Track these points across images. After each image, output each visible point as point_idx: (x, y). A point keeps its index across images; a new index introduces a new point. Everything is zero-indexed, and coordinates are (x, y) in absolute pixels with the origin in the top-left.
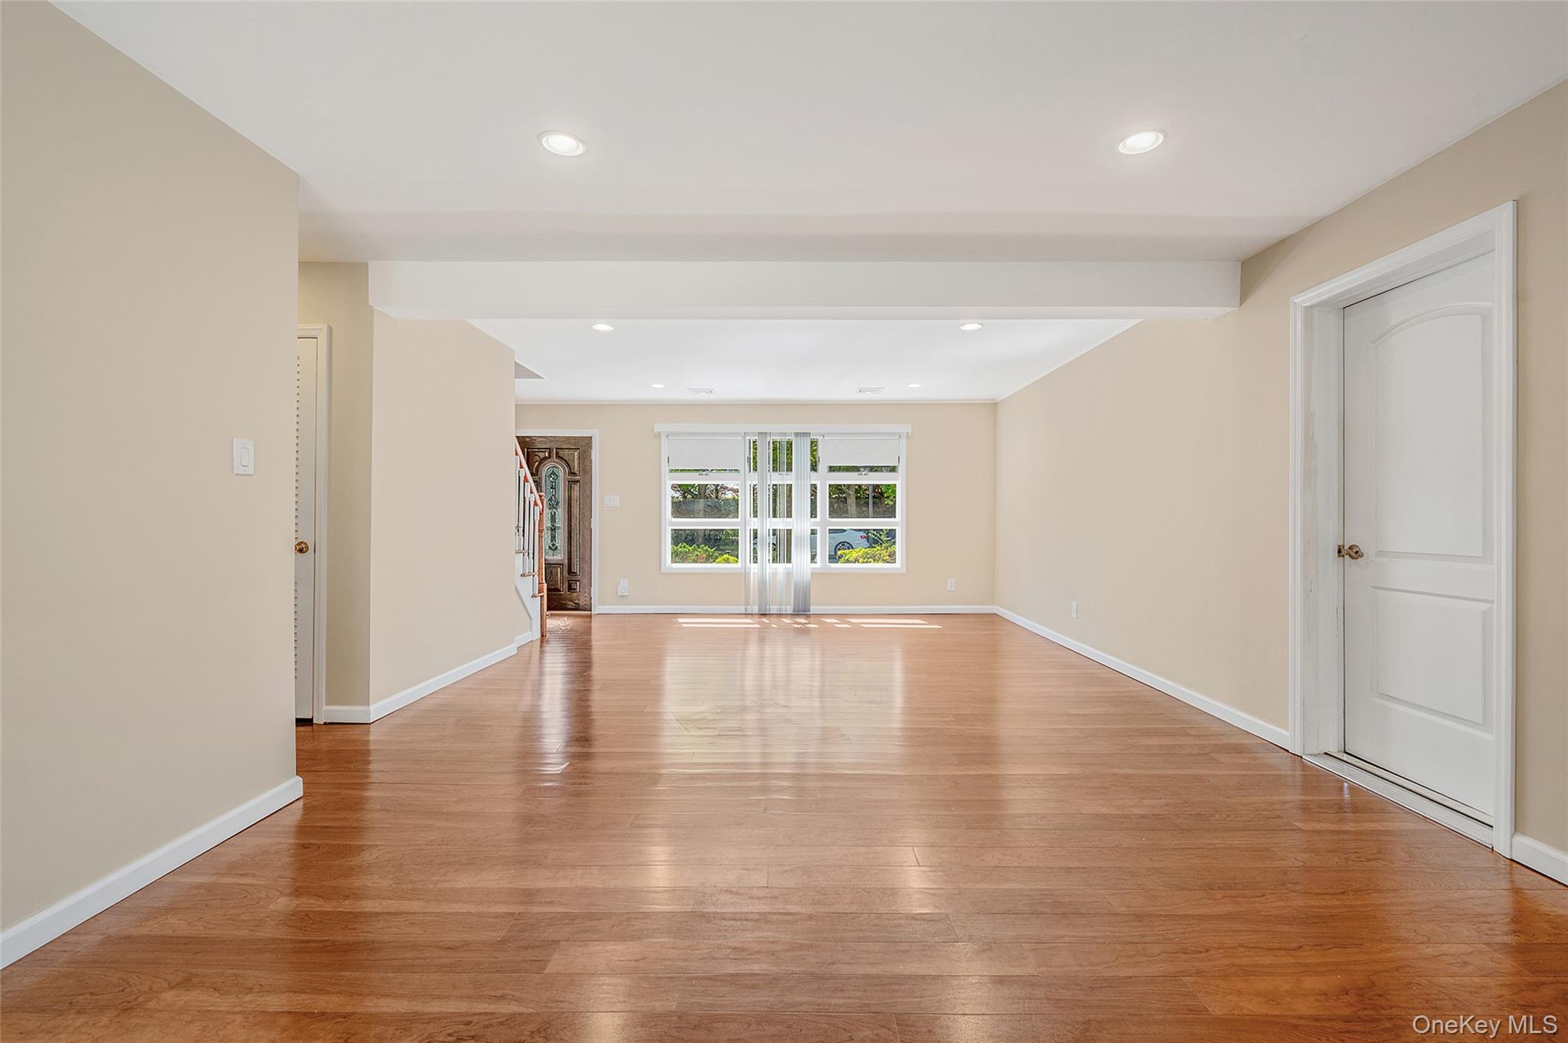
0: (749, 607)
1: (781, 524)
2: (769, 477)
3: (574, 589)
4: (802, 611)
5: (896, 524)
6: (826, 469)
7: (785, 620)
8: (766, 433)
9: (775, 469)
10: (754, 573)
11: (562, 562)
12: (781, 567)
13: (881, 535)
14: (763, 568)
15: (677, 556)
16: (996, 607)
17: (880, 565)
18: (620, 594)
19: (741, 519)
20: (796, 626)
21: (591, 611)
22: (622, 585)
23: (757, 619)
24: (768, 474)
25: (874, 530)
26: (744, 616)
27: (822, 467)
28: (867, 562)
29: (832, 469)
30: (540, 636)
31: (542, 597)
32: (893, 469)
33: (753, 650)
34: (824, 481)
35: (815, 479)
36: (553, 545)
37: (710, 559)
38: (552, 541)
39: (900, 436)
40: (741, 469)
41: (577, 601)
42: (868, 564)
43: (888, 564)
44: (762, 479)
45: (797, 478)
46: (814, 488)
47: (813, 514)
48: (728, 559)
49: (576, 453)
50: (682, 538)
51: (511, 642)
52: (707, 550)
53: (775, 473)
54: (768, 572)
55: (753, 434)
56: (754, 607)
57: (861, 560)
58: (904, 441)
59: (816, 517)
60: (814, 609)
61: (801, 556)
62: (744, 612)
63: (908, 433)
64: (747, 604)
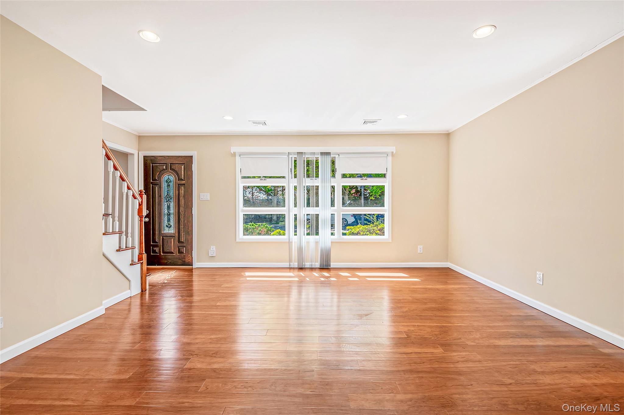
0: (291, 263)
1: (312, 211)
2: (304, 181)
3: (182, 252)
4: (325, 267)
5: (385, 211)
6: (340, 176)
7: (315, 274)
8: (302, 153)
9: (308, 176)
10: (295, 242)
11: (174, 235)
12: (312, 238)
13: (373, 217)
14: (300, 239)
15: (246, 231)
16: (449, 263)
17: (374, 237)
18: (210, 255)
19: (287, 208)
20: (322, 279)
21: (192, 266)
22: (211, 249)
23: (296, 273)
24: (304, 179)
25: (368, 214)
26: (288, 270)
27: (338, 174)
28: (365, 235)
29: (344, 176)
30: (140, 291)
31: (142, 263)
32: (384, 176)
33: (294, 292)
34: (339, 183)
35: (334, 182)
36: (169, 224)
37: (268, 233)
38: (168, 222)
39: (387, 155)
40: (287, 176)
41: (183, 260)
42: (366, 236)
43: (380, 236)
44: (300, 182)
45: (322, 182)
46: (333, 187)
47: (333, 204)
48: (280, 232)
49: (183, 166)
50: (249, 219)
51: (101, 304)
52: (267, 227)
53: (309, 179)
54: (304, 241)
55: (294, 153)
56: (295, 263)
57: (362, 233)
58: (390, 158)
59: (334, 206)
60: (333, 265)
61: (325, 230)
62: (289, 267)
63: (393, 152)
64: (290, 261)
